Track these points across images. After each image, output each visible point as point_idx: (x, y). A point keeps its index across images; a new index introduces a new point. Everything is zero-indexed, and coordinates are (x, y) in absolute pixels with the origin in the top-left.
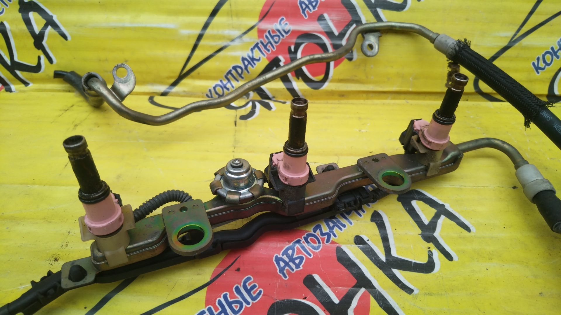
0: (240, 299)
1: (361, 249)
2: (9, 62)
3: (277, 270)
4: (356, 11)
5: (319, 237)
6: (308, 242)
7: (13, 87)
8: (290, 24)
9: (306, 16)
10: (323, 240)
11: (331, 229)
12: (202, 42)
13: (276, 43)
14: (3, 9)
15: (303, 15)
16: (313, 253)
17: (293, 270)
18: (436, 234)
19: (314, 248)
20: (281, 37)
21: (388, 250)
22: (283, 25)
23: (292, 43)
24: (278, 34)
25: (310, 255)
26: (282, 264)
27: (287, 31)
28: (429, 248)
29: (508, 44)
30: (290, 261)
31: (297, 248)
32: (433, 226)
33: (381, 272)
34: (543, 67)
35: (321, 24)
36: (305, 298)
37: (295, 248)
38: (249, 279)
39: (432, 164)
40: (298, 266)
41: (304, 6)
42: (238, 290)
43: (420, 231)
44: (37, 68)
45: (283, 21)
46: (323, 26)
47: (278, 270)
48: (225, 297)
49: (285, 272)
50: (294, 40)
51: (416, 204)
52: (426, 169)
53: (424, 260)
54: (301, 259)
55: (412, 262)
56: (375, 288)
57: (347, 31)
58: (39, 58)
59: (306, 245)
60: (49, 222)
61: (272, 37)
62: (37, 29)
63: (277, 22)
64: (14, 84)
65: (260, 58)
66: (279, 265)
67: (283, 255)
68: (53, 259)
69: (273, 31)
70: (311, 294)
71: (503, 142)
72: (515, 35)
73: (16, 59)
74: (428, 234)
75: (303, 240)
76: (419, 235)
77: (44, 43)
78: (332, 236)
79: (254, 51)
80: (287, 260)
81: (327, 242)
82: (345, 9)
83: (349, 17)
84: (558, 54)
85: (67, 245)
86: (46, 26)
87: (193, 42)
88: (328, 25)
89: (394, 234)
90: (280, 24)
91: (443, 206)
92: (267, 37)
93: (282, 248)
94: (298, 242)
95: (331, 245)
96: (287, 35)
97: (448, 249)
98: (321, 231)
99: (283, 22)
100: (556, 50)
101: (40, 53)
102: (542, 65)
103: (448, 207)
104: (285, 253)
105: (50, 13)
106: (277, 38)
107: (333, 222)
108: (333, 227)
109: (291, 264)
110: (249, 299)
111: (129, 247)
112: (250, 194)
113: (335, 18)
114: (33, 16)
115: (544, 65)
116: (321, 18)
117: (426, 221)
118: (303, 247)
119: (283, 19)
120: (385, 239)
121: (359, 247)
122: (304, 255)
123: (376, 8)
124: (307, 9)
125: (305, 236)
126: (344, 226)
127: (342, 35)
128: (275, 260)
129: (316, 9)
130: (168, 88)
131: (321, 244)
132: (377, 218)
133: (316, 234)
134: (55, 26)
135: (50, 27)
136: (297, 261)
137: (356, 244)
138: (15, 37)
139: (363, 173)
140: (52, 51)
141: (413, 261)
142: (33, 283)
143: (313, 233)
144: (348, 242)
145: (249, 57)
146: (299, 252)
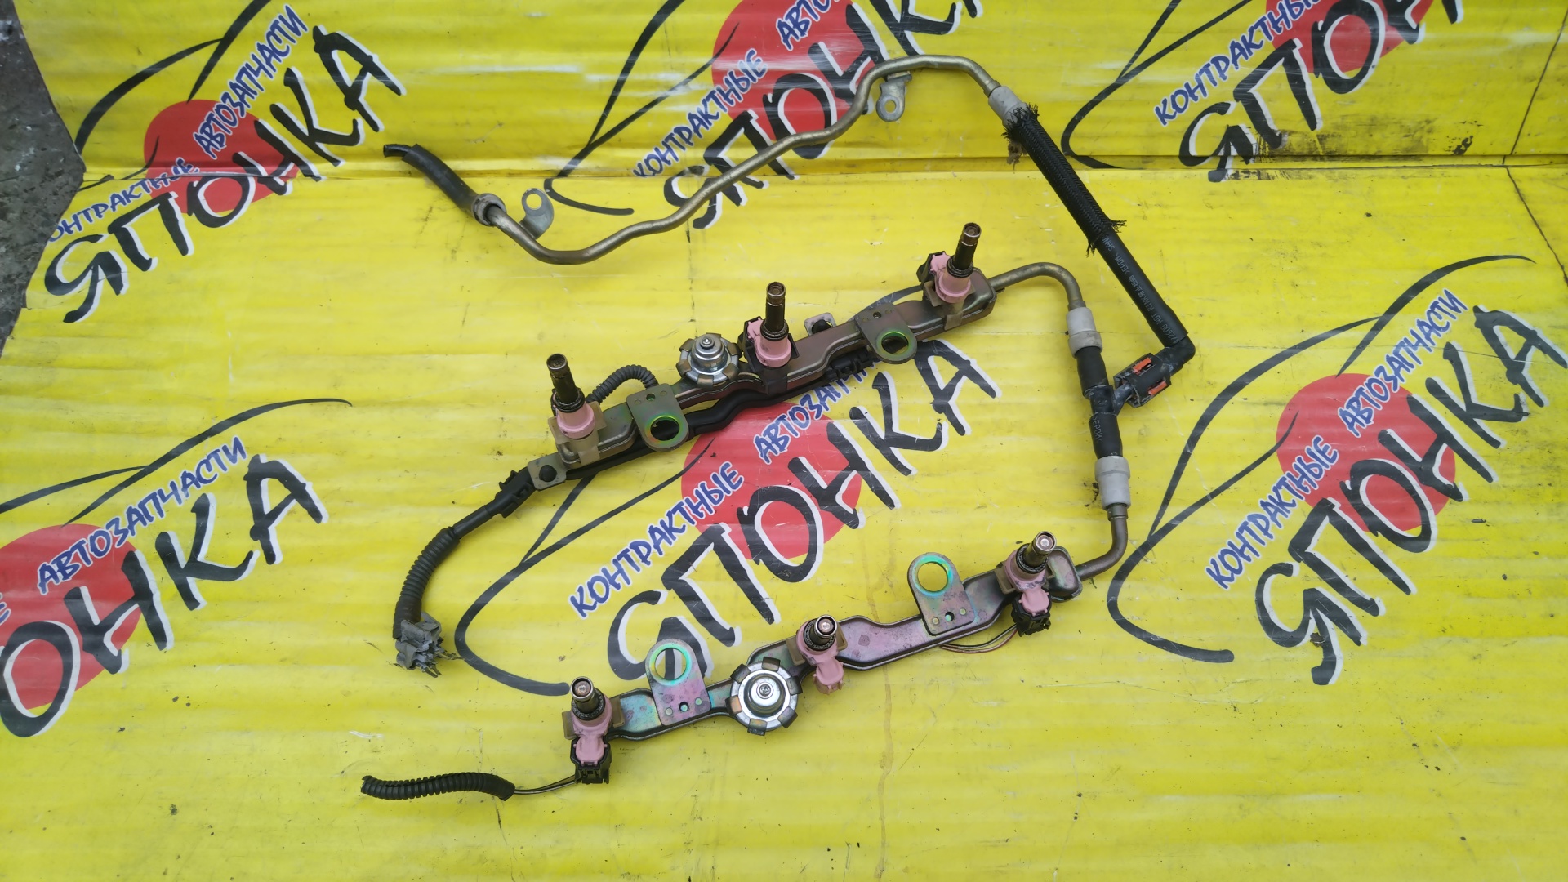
0: (720, 488)
2: (305, 131)
4: (871, 36)
5: (808, 411)
6: (794, 418)
8: (765, 60)
9: (790, 47)
10: (812, 414)
11: (823, 399)
12: (623, 93)
13: (743, 90)
14: (288, 47)
15: (785, 45)
16: (800, 431)
17: (776, 453)
18: (951, 402)
19: (801, 426)
20: (751, 81)
21: (889, 424)
22: (753, 62)
23: (769, 90)
24: (746, 76)
25: (796, 434)
26: (764, 446)
27: (759, 72)
28: (939, 420)
29: (1117, 81)
30: (773, 443)
31: (782, 426)
32: (949, 391)
33: (878, 451)
34: (1172, 114)
35: (813, 59)
36: (790, 484)
37: (779, 426)
38: (727, 465)
39: (949, 317)
40: (782, 448)
41: (786, 31)
42: (715, 477)
43: (932, 399)
44: (353, 139)
45: (753, 56)
46: (817, 62)
47: (760, 453)
48: (703, 487)
49: (767, 455)
50: (773, 86)
51: (934, 362)
52: (944, 321)
53: (929, 435)
54: (786, 439)
57: (857, 68)
58: (355, 123)
59: (791, 422)
60: (473, 406)
61: (737, 82)
62: (349, 79)
63: (743, 58)
64: (314, 162)
65: (718, 114)
66: (760, 447)
67: (764, 435)
68: (496, 452)
69: (738, 73)
70: (797, 480)
71: (1062, 269)
72: (1128, 66)
73: (316, 125)
74: (941, 402)
75: (788, 416)
77: (362, 99)
78: (823, 409)
79: (708, 103)
80: (770, 441)
81: (817, 418)
82: (854, 34)
83: (860, 47)
84: (1196, 94)
85: (505, 435)
86: (362, 74)
87: (608, 93)
88: (827, 59)
89: (899, 403)
90: (749, 61)
91: (968, 362)
92: (727, 81)
93: (764, 427)
94: (782, 418)
96: (760, 78)
97: (962, 420)
98: (810, 403)
99: (753, 59)
100: (1192, 88)
101: (356, 115)
102: (1170, 111)
103: (975, 365)
104: (767, 433)
105: (367, 52)
106: (745, 83)
107: (825, 391)
108: (826, 397)
109: (774, 446)
110: (729, 488)
111: (600, 444)
112: (724, 377)
113: (837, 49)
114: (338, 56)
115: (1174, 110)
116: (814, 50)
117: (942, 384)
118: (788, 425)
119: (752, 52)
120: (887, 411)
123: (903, 30)
124: (791, 35)
125: (790, 410)
126: (839, 395)
127: (849, 76)
128: (756, 442)
129: (807, 34)
130: (570, 163)
131: (810, 420)
132: (881, 384)
133: (803, 407)
134: (378, 73)
135: (369, 75)
136: (781, 442)
137: (851, 418)
138: (313, 90)
139: (860, 334)
140: (376, 112)
141: (917, 437)
142: (500, 484)
143: (800, 406)
145: (701, 113)
146: (783, 431)
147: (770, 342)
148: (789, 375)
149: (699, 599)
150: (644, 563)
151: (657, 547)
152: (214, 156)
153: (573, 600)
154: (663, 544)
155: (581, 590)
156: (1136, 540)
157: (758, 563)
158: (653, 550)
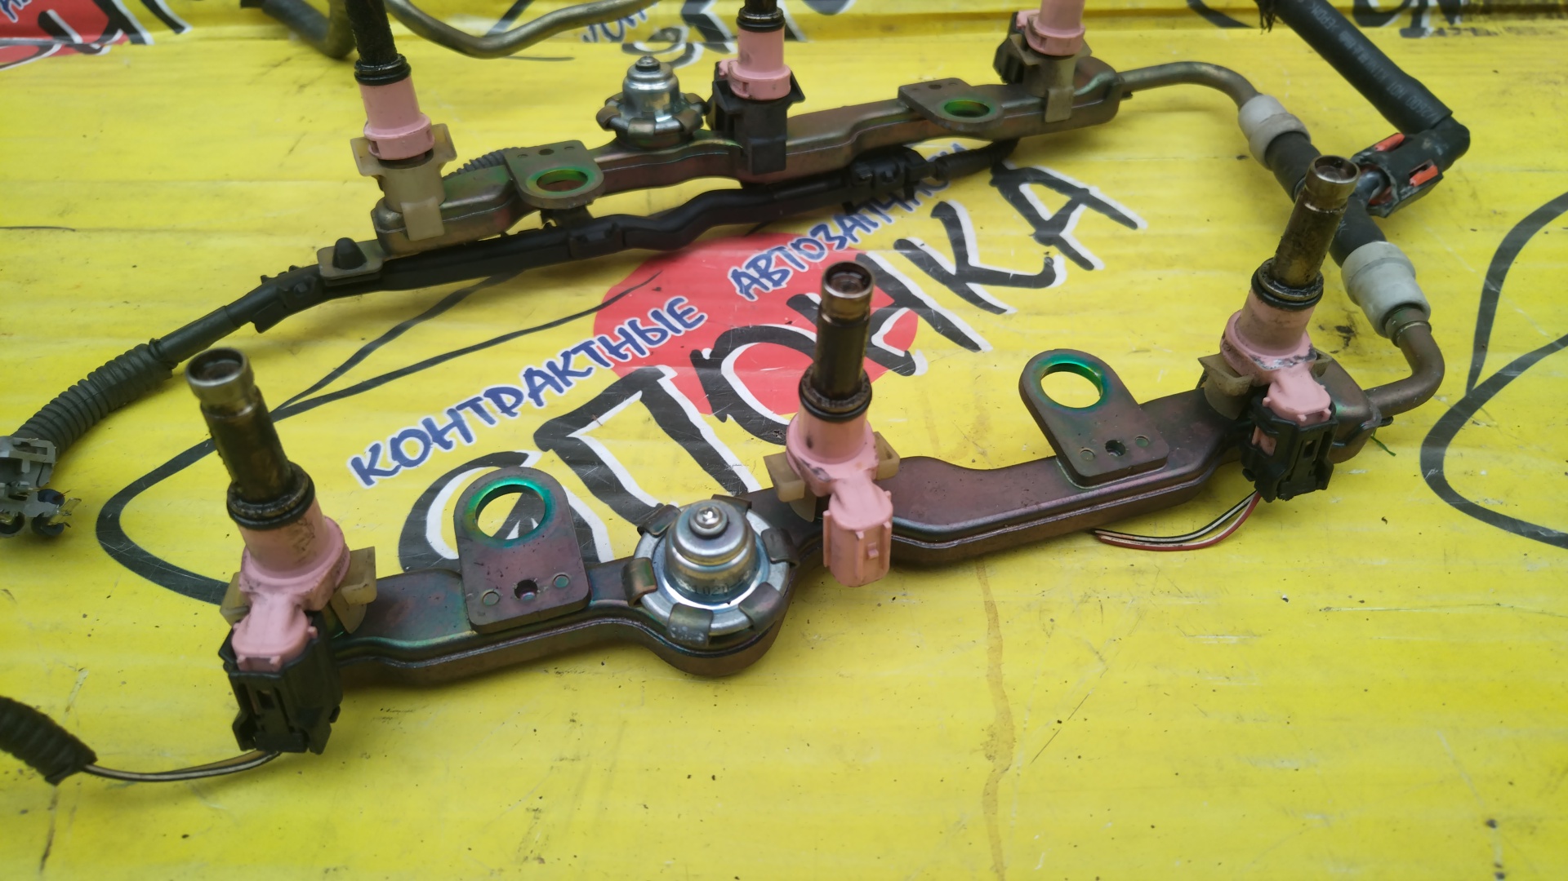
0: (662, 326)
1: (907, 256)
3: (734, 289)
5: (823, 241)
6: (799, 249)
7: (147, 35)
10: (830, 245)
11: (848, 231)
16: (810, 264)
17: (767, 288)
18: (1065, 233)
19: (811, 256)
21: (961, 256)
25: (803, 267)
26: (746, 281)
28: (1048, 253)
30: (761, 277)
31: (777, 257)
32: (1059, 221)
33: (944, 287)
36: (790, 323)
37: (773, 257)
38: (680, 300)
39: (1053, 92)
40: (776, 283)
42: (657, 315)
43: (1032, 230)
47: (738, 289)
48: (633, 325)
49: (751, 291)
51: (1027, 190)
52: (1043, 106)
53: (1035, 269)
54: (785, 273)
55: (1009, 274)
56: (930, 309)
59: (795, 253)
66: (739, 282)
67: (748, 267)
70: (802, 318)
71: (1219, 68)
74: (1048, 233)
75: (789, 247)
76: (1030, 235)
78: (850, 239)
80: (756, 275)
81: (838, 248)
89: (977, 234)
91: (1086, 191)
93: (745, 258)
94: (780, 249)
95: (846, 252)
97: (1085, 253)
98: (827, 233)
103: (1096, 192)
104: (753, 264)
107: (853, 220)
108: (852, 228)
109: (764, 280)
110: (679, 326)
111: (446, 205)
112: (678, 124)
117: (1046, 214)
118: (789, 256)
120: (958, 242)
121: (902, 253)
122: (791, 268)
125: (794, 241)
126: (875, 225)
128: (732, 277)
130: (496, 26)
131: (826, 252)
132: (947, 215)
133: (816, 238)
136: (776, 277)
137: (897, 249)
139: (911, 110)
141: (1012, 271)
142: (264, 278)
143: (809, 236)
144: (882, 248)
146: (780, 262)
147: (752, 34)
148: (789, 143)
149: (601, 463)
150: (505, 415)
151: (535, 394)
152: (14, 18)
153: (356, 463)
154: (547, 393)
155: (375, 450)
156: (1446, 396)
157: (723, 419)
158: (527, 399)
